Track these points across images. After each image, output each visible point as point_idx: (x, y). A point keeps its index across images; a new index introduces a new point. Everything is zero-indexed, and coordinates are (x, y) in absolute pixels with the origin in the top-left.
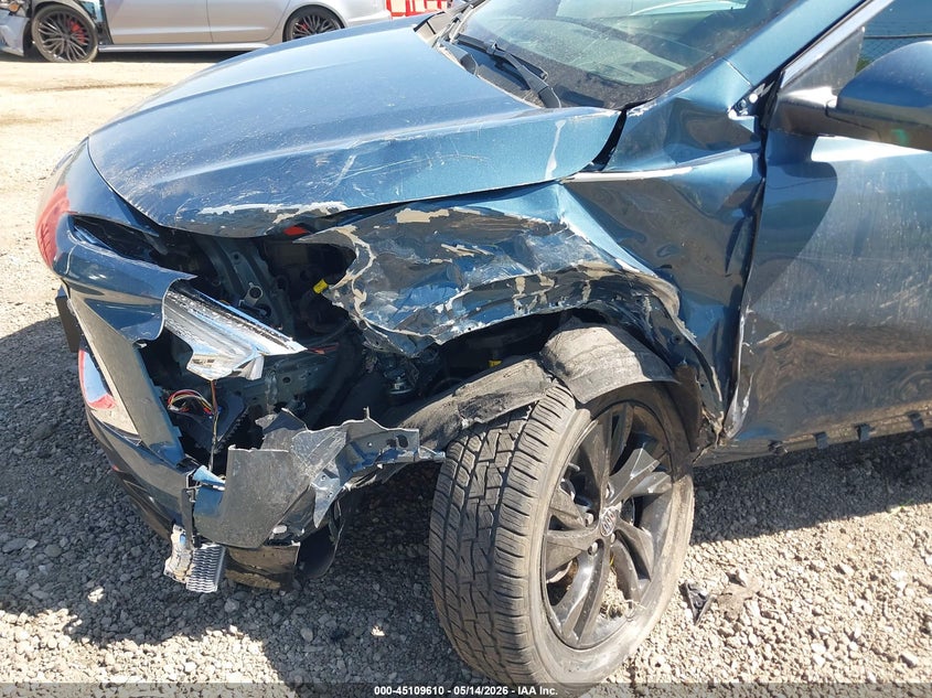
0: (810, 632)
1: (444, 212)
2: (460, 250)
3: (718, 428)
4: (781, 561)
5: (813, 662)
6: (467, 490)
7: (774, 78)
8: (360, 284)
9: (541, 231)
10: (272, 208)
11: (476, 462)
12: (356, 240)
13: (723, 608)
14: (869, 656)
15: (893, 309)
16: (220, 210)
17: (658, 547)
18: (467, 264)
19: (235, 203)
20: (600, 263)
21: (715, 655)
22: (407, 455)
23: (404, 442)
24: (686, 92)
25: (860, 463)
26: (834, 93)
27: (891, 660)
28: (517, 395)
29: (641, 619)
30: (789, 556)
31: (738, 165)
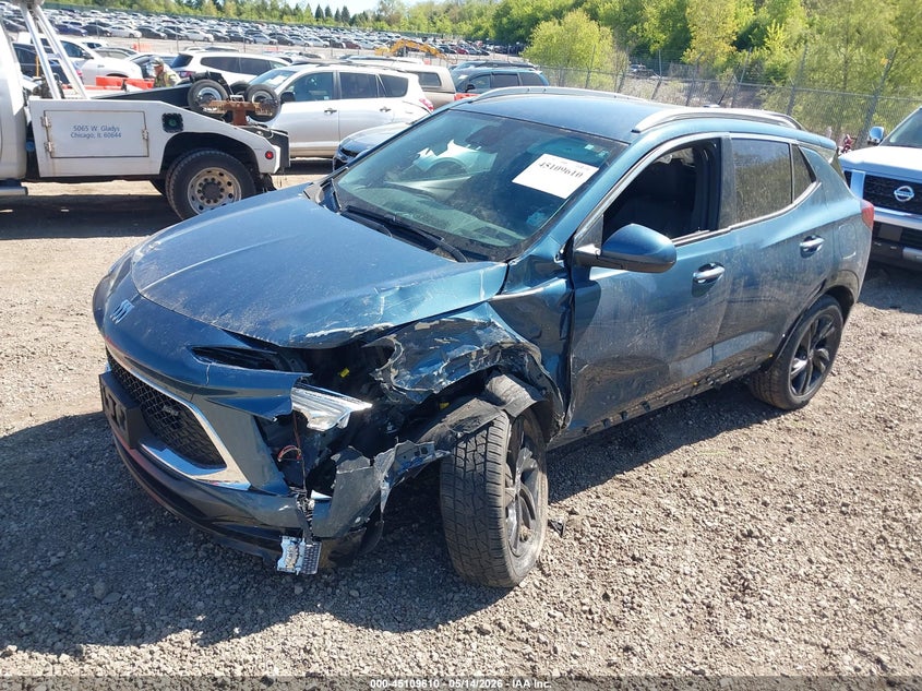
0: (617, 528)
1: (437, 322)
2: (445, 341)
3: (561, 423)
4: (590, 500)
5: (623, 541)
6: (464, 468)
7: (570, 242)
8: (395, 366)
9: (482, 326)
10: (351, 329)
11: (466, 453)
12: (395, 342)
13: (572, 527)
14: (646, 533)
15: (632, 347)
16: (318, 334)
17: (536, 500)
18: (447, 348)
19: (325, 329)
20: (510, 339)
21: (577, 549)
22: (429, 458)
23: (425, 451)
24: (534, 251)
25: (611, 443)
26: (596, 246)
27: (656, 532)
28: (486, 415)
29: (536, 542)
30: (593, 496)
31: (559, 284)
